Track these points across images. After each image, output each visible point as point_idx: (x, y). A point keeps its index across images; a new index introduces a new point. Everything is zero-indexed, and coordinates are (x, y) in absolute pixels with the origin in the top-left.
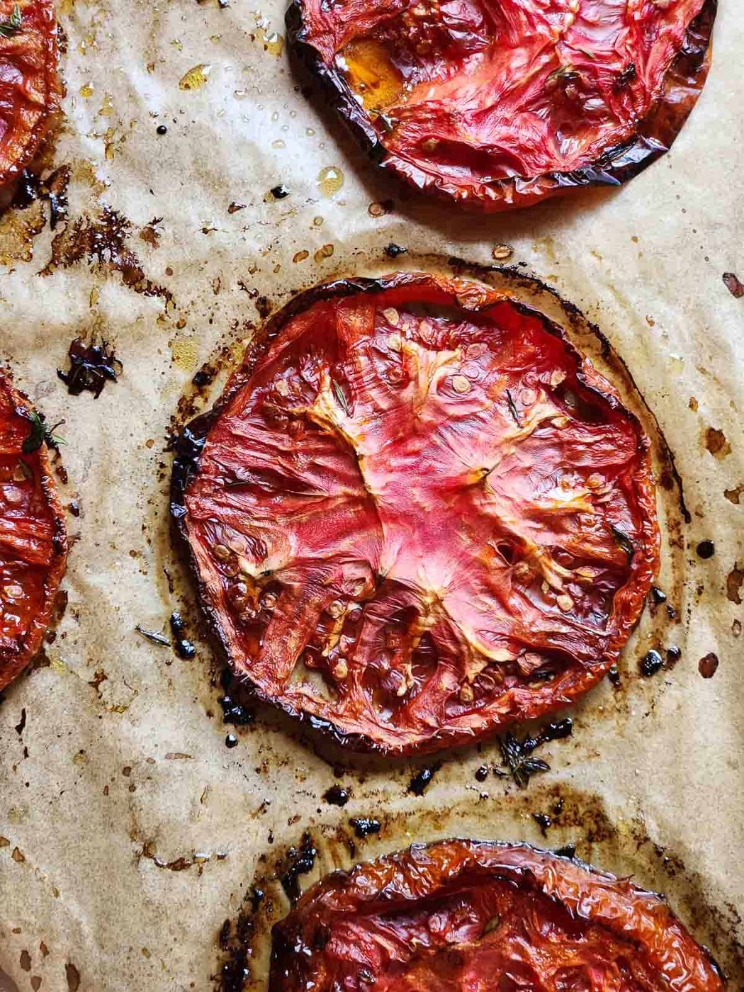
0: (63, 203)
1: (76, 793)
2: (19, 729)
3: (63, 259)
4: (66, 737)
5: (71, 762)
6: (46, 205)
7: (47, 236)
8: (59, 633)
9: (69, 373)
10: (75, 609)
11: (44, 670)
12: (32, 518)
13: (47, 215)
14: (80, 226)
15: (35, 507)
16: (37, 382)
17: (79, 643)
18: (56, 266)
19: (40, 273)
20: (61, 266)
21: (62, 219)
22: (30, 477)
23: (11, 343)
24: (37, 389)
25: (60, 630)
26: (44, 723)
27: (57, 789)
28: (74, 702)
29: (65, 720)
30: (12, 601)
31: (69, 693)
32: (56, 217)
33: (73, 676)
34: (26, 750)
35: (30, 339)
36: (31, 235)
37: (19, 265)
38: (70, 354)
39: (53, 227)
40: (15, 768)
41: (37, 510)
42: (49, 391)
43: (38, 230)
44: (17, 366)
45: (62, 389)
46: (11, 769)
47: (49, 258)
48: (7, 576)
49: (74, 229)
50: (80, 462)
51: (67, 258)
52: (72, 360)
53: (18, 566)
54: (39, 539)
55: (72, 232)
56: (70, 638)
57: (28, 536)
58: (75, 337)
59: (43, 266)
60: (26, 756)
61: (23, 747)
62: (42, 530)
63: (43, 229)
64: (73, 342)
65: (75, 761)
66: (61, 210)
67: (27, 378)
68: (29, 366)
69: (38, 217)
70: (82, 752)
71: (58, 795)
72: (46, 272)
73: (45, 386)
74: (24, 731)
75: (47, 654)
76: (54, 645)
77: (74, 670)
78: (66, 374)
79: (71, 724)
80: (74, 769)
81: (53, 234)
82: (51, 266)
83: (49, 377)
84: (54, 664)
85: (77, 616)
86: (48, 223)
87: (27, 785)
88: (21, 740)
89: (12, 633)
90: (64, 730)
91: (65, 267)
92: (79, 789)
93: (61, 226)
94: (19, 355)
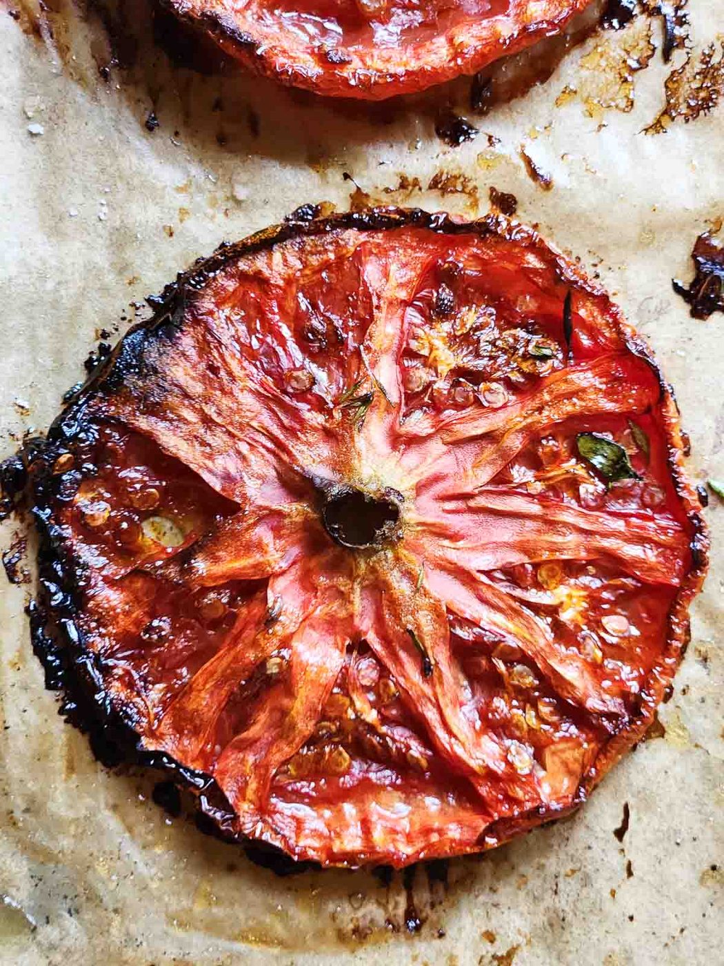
0: (681, 22)
1: (704, 930)
2: (620, 834)
3: (683, 109)
4: (688, 845)
5: (696, 883)
6: (656, 23)
7: (658, 71)
8: (678, 688)
9: (693, 285)
10: (703, 649)
11: (656, 743)
12: (649, 512)
13: (658, 41)
14: (710, 56)
15: (652, 496)
16: (641, 298)
17: (709, 701)
18: (673, 119)
19: (646, 130)
20: (681, 119)
21: (681, 44)
22: (645, 448)
23: (602, 239)
24: (639, 309)
25: (678, 682)
26: (655, 823)
27: (676, 925)
28: (700, 791)
29: (686, 821)
30: (614, 640)
31: (693, 779)
32: (671, 44)
33: (699, 752)
34: (629, 865)
35: (633, 232)
36: (633, 71)
37: (614, 119)
38: (694, 257)
39: (666, 57)
40: (613, 893)
41: (657, 500)
42: (660, 312)
43: (643, 64)
44: (611, 274)
45: (681, 308)
46: (607, 894)
47: (661, 106)
48: (607, 601)
49: (702, 62)
50: (709, 422)
51: (689, 106)
52: (698, 265)
53: (623, 586)
54: (658, 545)
55: (699, 67)
56: (694, 694)
57: (642, 540)
58: (702, 231)
59: (650, 120)
60: (630, 874)
61: (626, 862)
62: (664, 530)
63: (651, 62)
64: (700, 238)
65: (702, 880)
66: (679, 32)
67: (625, 292)
68: (627, 273)
69: (643, 44)
70: (714, 868)
71: (677, 934)
72: (657, 127)
73: (653, 305)
74: (626, 837)
75: (661, 718)
76: (671, 703)
77: (701, 742)
78: (686, 288)
79: (697, 826)
80: (703, 894)
81: (667, 70)
82: (666, 119)
83: (660, 290)
84: (671, 735)
85: (705, 660)
86: (659, 52)
87: (631, 918)
88: (623, 850)
89: (615, 689)
90: (685, 835)
91: (687, 121)
92: (710, 924)
93: (678, 57)
94: (612, 258)
